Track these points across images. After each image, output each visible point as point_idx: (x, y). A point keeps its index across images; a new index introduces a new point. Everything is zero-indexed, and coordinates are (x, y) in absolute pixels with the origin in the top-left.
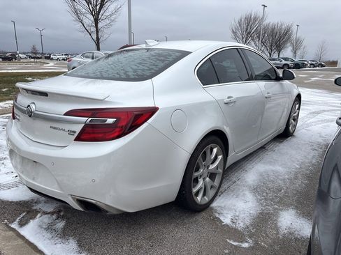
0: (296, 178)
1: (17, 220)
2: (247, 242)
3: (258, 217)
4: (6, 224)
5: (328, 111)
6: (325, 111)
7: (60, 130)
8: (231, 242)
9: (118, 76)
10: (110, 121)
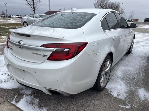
0: (139, 73)
1: (14, 99)
2: (128, 106)
3: (129, 93)
4: (9, 102)
5: (142, 41)
6: (141, 41)
7: (37, 54)
8: (121, 106)
9: (63, 26)
10: (66, 50)
